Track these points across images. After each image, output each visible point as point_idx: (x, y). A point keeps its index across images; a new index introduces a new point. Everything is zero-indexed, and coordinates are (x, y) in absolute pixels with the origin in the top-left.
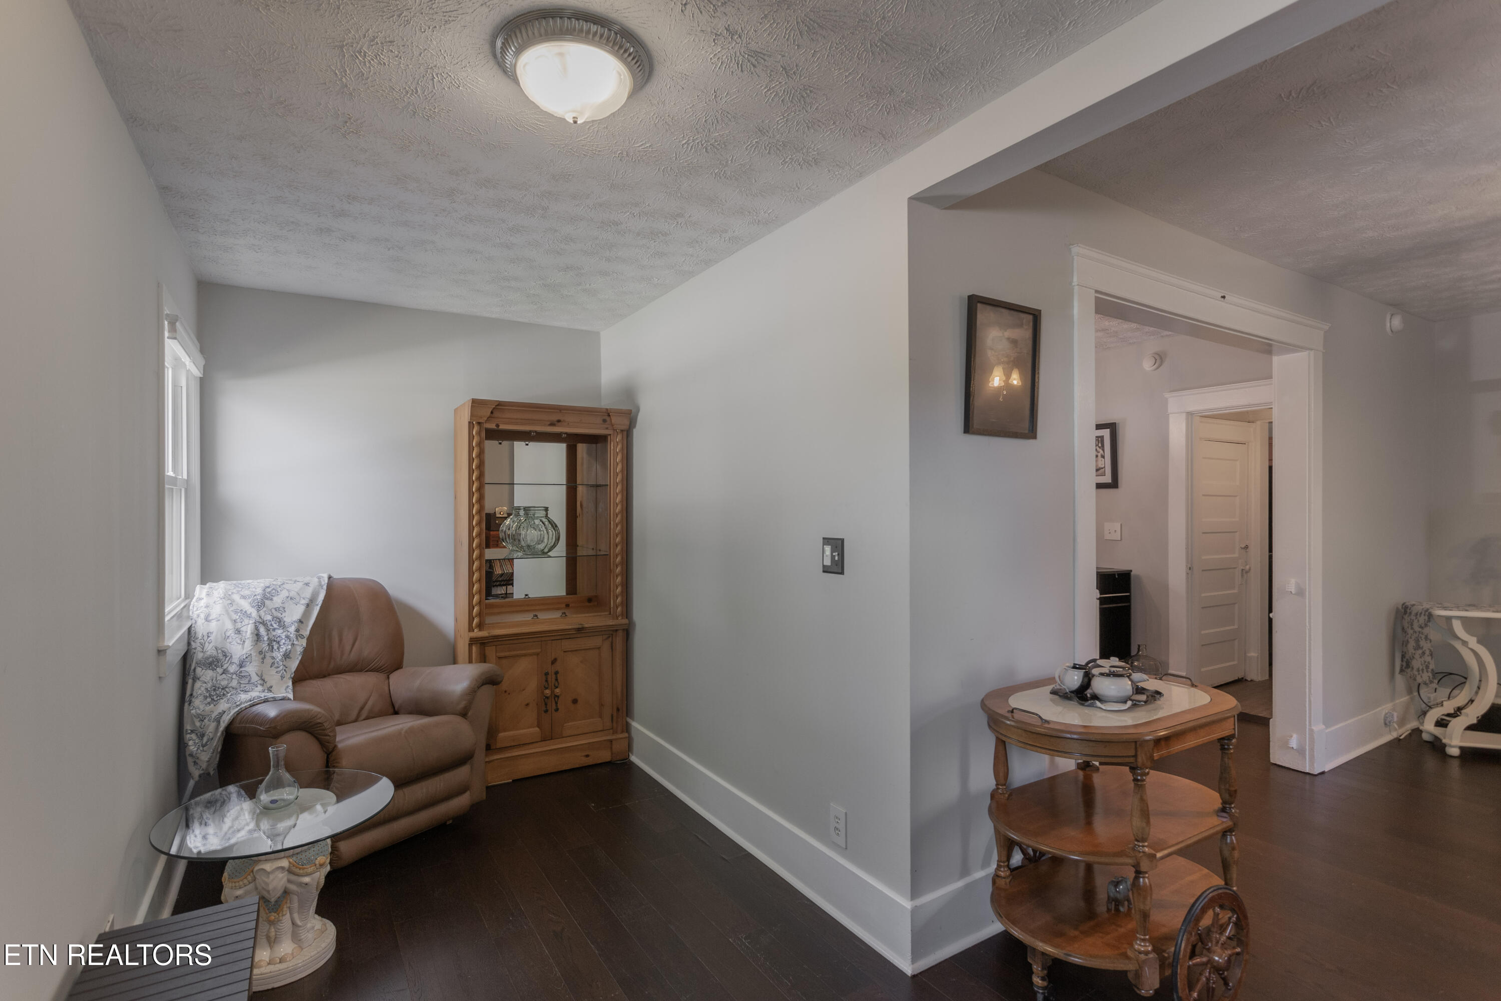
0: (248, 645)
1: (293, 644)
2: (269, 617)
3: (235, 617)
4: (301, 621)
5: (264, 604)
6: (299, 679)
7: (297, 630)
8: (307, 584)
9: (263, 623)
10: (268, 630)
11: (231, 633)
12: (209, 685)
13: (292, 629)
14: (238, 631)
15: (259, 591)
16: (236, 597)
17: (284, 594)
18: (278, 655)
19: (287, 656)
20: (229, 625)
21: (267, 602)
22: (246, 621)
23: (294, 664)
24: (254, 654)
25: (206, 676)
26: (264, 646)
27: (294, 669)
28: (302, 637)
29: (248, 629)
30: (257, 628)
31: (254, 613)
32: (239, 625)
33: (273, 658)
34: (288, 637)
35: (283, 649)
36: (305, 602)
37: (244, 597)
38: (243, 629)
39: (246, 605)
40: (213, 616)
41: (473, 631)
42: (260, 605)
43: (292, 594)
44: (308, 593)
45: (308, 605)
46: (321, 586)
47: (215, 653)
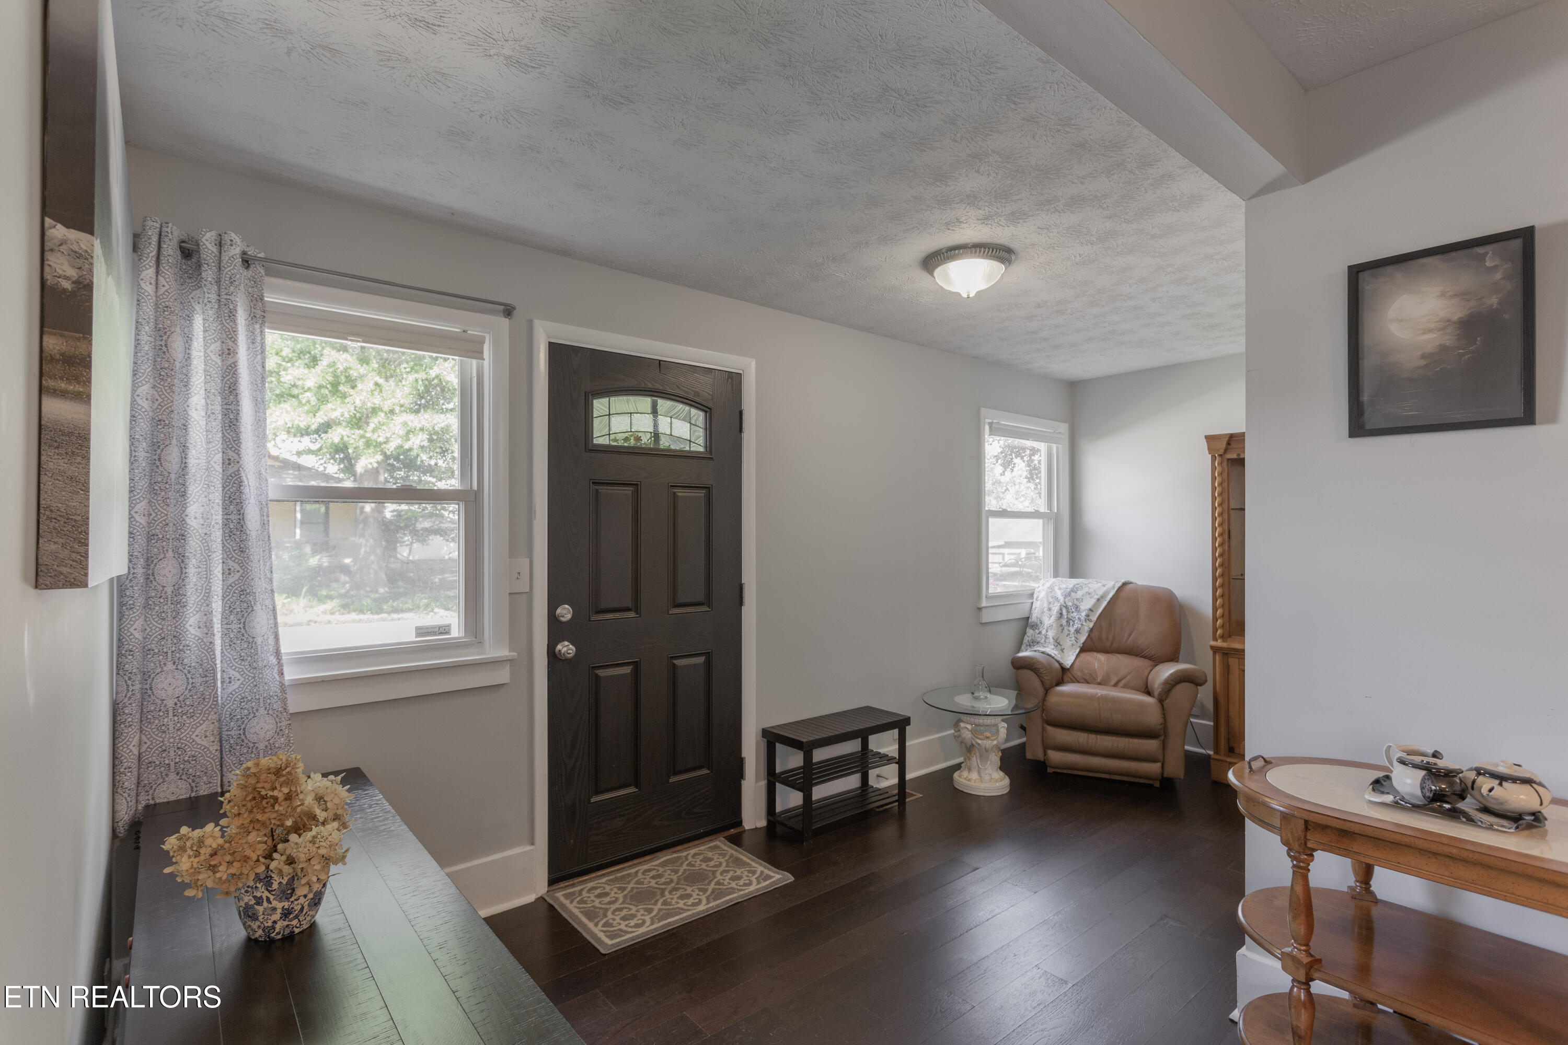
0: (1053, 619)
1: (1082, 624)
2: (1070, 604)
3: (1051, 600)
4: (1091, 610)
5: (1069, 594)
6: (1084, 649)
7: (1088, 616)
8: (1104, 586)
9: (1066, 607)
10: (1068, 612)
11: (1045, 609)
12: (1030, 638)
13: (1084, 614)
14: (1050, 609)
15: (1071, 586)
16: (1056, 588)
17: (1086, 590)
18: (1072, 629)
19: (1078, 631)
20: (1046, 605)
21: (1073, 594)
22: (1056, 604)
23: (1083, 638)
24: (1054, 625)
25: (1030, 632)
26: (1064, 622)
27: (1082, 642)
28: (1090, 621)
29: (1056, 609)
30: (1061, 609)
31: (1061, 599)
32: (1051, 606)
33: (1069, 631)
34: (1079, 619)
35: (1075, 627)
36: (1097, 597)
37: (1060, 589)
38: (1053, 608)
39: (1059, 594)
40: (1039, 598)
41: (1217, 640)
42: (1067, 595)
43: (1091, 591)
44: (1101, 593)
45: (1098, 600)
46: (1113, 587)
47: (1036, 620)
